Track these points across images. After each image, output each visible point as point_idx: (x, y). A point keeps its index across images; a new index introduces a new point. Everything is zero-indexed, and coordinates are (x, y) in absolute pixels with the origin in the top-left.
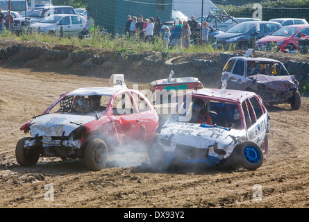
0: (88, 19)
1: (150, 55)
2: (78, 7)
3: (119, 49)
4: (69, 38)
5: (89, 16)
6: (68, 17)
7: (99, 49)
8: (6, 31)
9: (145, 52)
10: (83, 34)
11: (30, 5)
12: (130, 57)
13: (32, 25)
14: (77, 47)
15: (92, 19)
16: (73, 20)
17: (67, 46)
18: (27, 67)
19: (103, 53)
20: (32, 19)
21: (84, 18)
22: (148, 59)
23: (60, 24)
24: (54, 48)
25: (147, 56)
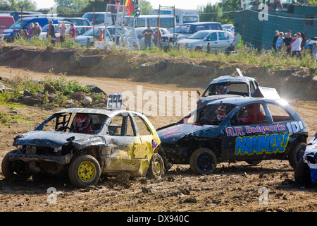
0: (235, 35)
1: (297, 71)
2: (225, 23)
3: (266, 64)
4: (216, 54)
5: (236, 31)
6: (216, 33)
7: (245, 65)
8: (154, 47)
9: (292, 68)
10: (230, 49)
11: (178, 21)
12: (276, 72)
13: (180, 42)
14: (223, 63)
15: (239, 35)
16: (220, 36)
17: (214, 62)
18: (174, 82)
19: (250, 69)
20: (180, 35)
21: (231, 33)
22: (296, 74)
23: (208, 40)
24: (201, 64)
25: (294, 71)
